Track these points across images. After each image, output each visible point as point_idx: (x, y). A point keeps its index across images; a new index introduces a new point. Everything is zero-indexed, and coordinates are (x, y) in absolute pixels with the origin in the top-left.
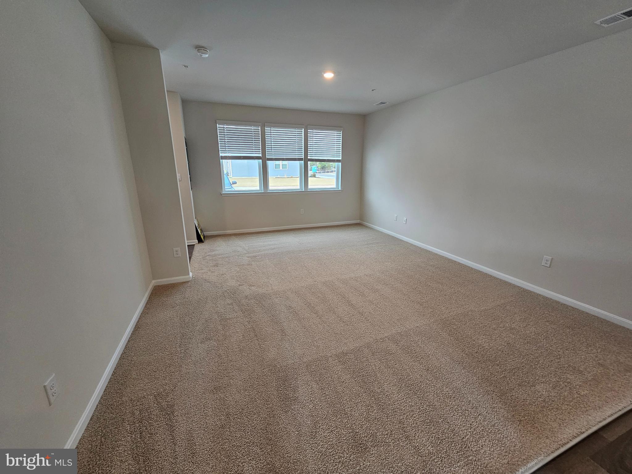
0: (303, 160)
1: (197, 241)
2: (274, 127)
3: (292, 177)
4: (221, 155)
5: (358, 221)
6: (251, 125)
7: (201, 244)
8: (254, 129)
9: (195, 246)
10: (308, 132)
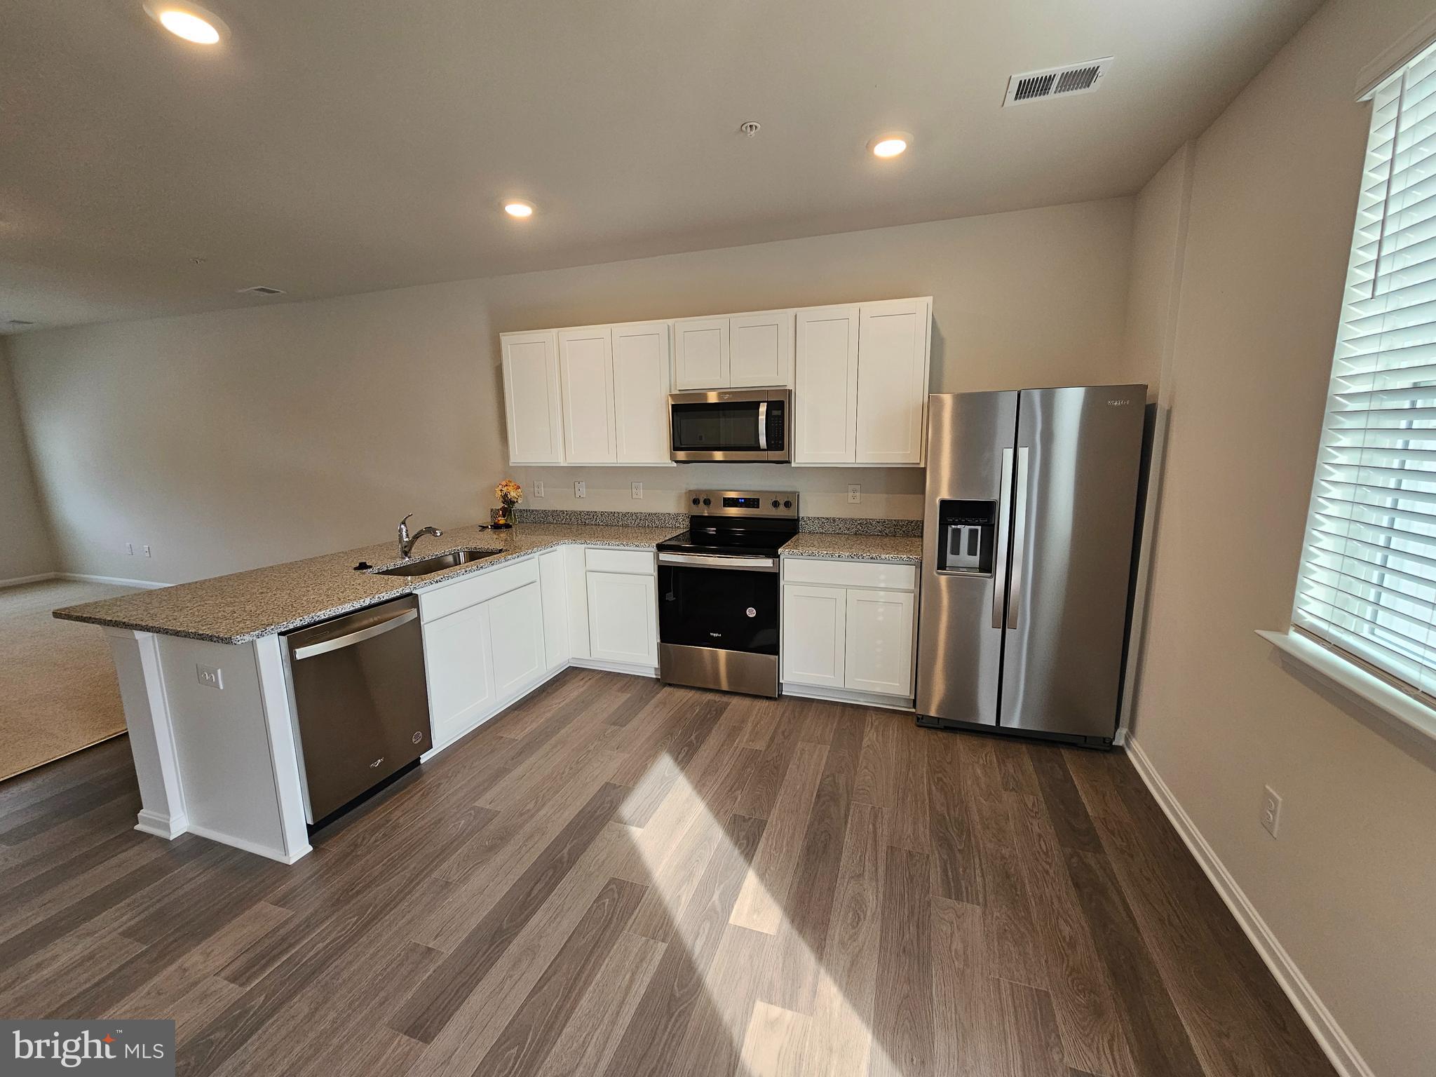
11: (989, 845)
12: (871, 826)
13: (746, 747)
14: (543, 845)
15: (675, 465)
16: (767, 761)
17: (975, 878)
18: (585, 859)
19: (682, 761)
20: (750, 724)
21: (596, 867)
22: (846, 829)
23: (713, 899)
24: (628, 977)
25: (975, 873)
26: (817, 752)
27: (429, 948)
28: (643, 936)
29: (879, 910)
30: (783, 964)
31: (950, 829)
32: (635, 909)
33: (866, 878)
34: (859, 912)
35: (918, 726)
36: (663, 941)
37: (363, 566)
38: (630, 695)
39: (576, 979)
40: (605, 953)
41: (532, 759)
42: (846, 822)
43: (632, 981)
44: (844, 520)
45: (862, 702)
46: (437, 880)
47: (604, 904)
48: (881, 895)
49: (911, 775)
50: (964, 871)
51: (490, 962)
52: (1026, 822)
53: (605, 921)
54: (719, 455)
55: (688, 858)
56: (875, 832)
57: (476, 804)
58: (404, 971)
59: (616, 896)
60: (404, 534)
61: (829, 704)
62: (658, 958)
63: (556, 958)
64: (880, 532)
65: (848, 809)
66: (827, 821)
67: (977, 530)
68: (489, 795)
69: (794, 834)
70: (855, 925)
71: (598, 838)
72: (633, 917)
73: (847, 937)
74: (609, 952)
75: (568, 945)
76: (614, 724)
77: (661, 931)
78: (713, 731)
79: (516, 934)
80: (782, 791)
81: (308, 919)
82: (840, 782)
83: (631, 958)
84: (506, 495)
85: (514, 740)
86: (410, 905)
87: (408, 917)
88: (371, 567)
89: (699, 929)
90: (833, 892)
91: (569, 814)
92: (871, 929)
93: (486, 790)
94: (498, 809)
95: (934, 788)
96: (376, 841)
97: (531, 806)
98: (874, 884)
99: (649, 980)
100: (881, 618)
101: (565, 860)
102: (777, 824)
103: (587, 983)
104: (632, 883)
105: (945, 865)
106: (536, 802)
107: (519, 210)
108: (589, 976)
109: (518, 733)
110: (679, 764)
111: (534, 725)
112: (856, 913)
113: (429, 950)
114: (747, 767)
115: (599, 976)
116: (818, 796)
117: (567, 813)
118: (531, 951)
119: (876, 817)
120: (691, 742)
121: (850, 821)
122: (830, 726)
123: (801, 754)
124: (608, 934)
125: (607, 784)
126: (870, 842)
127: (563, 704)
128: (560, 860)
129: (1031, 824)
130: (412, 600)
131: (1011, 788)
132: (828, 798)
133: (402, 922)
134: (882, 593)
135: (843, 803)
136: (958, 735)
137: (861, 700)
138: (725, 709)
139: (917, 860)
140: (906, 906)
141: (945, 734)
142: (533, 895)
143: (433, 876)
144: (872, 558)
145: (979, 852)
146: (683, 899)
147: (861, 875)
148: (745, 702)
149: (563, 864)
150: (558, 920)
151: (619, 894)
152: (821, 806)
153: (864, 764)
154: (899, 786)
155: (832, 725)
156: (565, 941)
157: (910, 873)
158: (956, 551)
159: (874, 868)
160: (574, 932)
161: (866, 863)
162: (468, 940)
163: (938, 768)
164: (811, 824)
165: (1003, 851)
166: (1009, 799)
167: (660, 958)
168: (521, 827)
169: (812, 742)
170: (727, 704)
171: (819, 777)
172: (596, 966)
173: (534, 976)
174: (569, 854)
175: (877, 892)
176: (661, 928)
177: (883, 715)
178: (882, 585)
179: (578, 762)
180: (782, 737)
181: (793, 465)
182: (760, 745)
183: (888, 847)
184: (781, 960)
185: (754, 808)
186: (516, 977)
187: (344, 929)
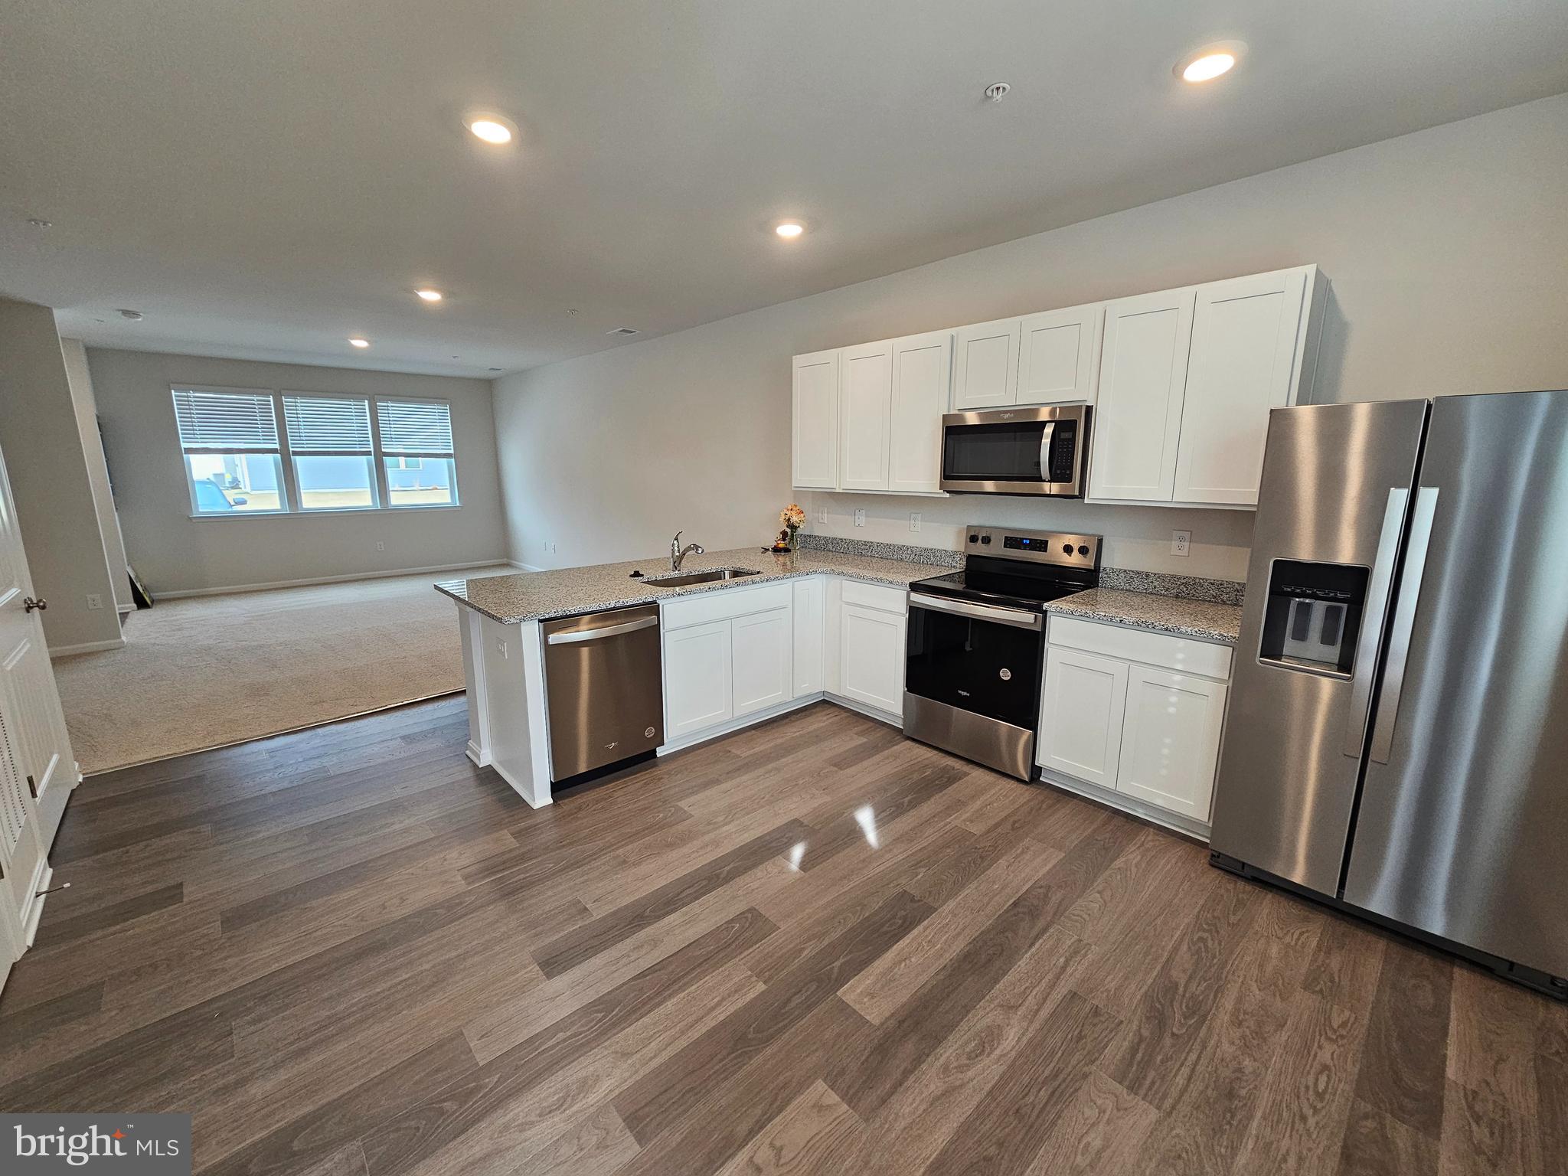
0: (371, 455)
1: (135, 605)
2: (302, 396)
3: (436, 489)
4: (184, 445)
5: (505, 561)
6: (252, 394)
7: (144, 612)
8: (258, 400)
9: (130, 614)
10: (376, 405)
11: (1226, 1046)
12: (1062, 960)
13: (959, 825)
14: (710, 857)
15: (948, 495)
16: (976, 848)
17: (1175, 1076)
18: (740, 881)
19: (881, 820)
20: (978, 802)
21: (745, 892)
22: (1026, 952)
23: (834, 965)
24: (716, 1000)
25: (1179, 1070)
26: (1044, 856)
27: (585, 907)
28: (750, 970)
29: (1013, 1053)
30: (868, 1058)
31: (1176, 1004)
32: (756, 943)
33: (1019, 1013)
34: (986, 1045)
35: (1212, 866)
36: (765, 982)
37: (637, 574)
38: (866, 740)
39: (675, 981)
40: (710, 971)
41: (745, 778)
42: (1032, 945)
43: (718, 1004)
44: (1161, 577)
45: (1140, 813)
46: (619, 856)
47: (733, 927)
48: (1025, 1040)
49: (1159, 921)
50: (1162, 1062)
51: (622, 937)
52: (1313, 1040)
53: (725, 943)
54: (989, 486)
55: (832, 916)
56: (1064, 969)
57: (679, 804)
58: (561, 918)
59: (747, 924)
60: (676, 548)
61: (1094, 806)
62: (751, 995)
63: (668, 957)
64: (1214, 597)
65: (1044, 930)
66: (1009, 934)
67: (1339, 609)
68: (692, 799)
69: (959, 934)
70: (973, 1055)
71: (760, 867)
72: (751, 950)
73: (955, 1064)
74: (714, 971)
75: (684, 951)
76: (835, 765)
77: (767, 973)
78: (932, 800)
79: (650, 924)
80: (973, 886)
81: (523, 854)
82: (1054, 898)
83: (728, 985)
84: (789, 519)
85: (738, 756)
86: (589, 869)
87: (585, 877)
88: (642, 575)
89: (804, 987)
90: (968, 1012)
91: (748, 837)
92: (990, 1069)
93: (693, 793)
94: (693, 813)
95: (1185, 947)
96: (595, 810)
97: (721, 819)
98: (1026, 1024)
99: (733, 1010)
100: (1172, 710)
101: (722, 876)
102: (946, 917)
103: (681, 989)
104: (767, 919)
105: (1139, 1044)
106: (726, 817)
107: (789, 231)
108: (685, 984)
109: (742, 751)
110: (876, 822)
111: (762, 748)
112: (982, 1044)
113: (586, 909)
114: (949, 847)
115: (694, 987)
116: (1015, 904)
117: (746, 835)
118: (655, 943)
119: (1076, 953)
120: (903, 803)
121: (1037, 945)
122: (1078, 832)
123: (1023, 852)
124: (721, 956)
125: (796, 820)
126: (1050, 976)
127: (798, 733)
128: (718, 876)
129: (1320, 1047)
130: (653, 608)
131: (1318, 988)
132: (1026, 910)
133: (579, 880)
134: (1178, 678)
135: (1041, 924)
136: (1270, 896)
137: (1141, 811)
138: (960, 779)
139: (1100, 1021)
140: (1052, 1065)
141: (1248, 888)
142: (680, 897)
143: (617, 852)
144: (1167, 629)
145: (1204, 1047)
146: (806, 953)
147: (1014, 1008)
148: (987, 778)
149: (719, 878)
150: (688, 926)
151: (751, 924)
152: (1012, 916)
153: (1100, 888)
154: (1135, 927)
155: (1084, 831)
156: (684, 946)
157: (1081, 1032)
158: (1301, 634)
159: (1036, 1007)
160: (694, 942)
161: (1030, 998)
162: (615, 913)
163: (1207, 924)
164: (988, 931)
165: (1246, 1063)
166: (1302, 1004)
167: (752, 996)
168: (703, 834)
169: (1044, 843)
170: (966, 774)
171: (1030, 884)
172: (698, 978)
173: (646, 963)
174: (728, 872)
175: (1023, 1034)
176: (769, 970)
177: (1164, 837)
178: (1179, 667)
179: (781, 792)
180: (1010, 827)
181: (1086, 501)
182: (976, 829)
183: (1070, 991)
184: (866, 1053)
185: (930, 892)
186: (632, 958)
187: (541, 870)
